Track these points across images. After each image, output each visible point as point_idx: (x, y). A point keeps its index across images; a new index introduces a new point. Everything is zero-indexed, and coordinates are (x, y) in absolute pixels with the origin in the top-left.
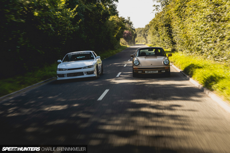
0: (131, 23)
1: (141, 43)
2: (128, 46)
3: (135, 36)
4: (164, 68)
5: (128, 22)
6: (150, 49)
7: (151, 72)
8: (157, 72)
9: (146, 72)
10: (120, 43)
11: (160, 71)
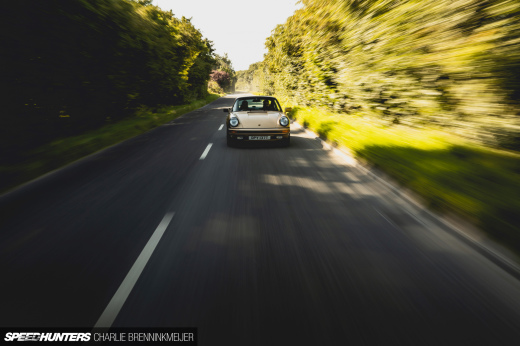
0: (229, 62)
1: (243, 90)
2: (221, 95)
3: (235, 79)
4: (281, 132)
5: (224, 60)
6: (257, 99)
7: (259, 138)
8: (269, 137)
9: (250, 138)
10: (209, 90)
11: (273, 137)
